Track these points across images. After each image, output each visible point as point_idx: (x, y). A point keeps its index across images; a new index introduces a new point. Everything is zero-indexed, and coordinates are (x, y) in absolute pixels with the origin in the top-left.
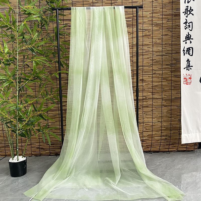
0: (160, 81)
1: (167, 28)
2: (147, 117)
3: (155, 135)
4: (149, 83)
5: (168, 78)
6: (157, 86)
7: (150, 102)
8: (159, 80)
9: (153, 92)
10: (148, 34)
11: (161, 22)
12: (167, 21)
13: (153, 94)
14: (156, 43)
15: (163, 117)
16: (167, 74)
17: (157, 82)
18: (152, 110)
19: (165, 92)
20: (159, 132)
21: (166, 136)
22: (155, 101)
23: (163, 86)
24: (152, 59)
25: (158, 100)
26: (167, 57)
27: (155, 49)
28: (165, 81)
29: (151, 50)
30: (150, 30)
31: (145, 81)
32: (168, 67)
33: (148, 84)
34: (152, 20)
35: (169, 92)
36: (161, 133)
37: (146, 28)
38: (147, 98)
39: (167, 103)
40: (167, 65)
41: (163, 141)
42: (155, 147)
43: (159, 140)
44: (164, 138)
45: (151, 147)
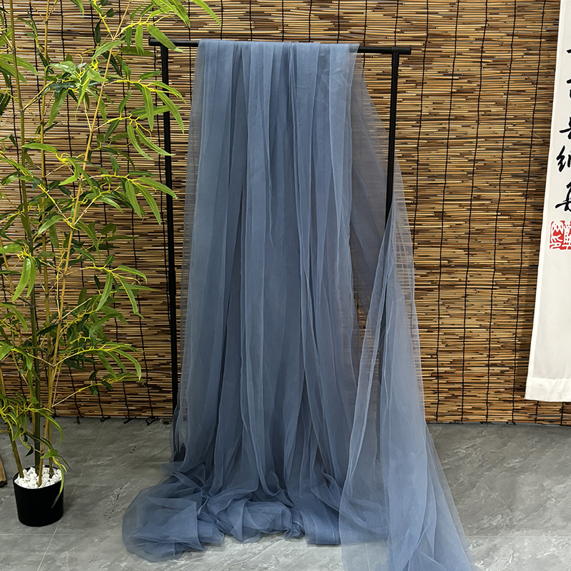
0: (493, 219)
1: (524, 74)
2: (448, 315)
3: (472, 363)
4: (461, 224)
5: (514, 211)
6: (481, 231)
7: (460, 275)
8: (488, 215)
9: (469, 249)
10: (466, 86)
11: (508, 56)
12: (526, 54)
13: (468, 254)
14: (487, 113)
15: (495, 315)
16: (513, 199)
17: (481, 221)
18: (465, 297)
19: (505, 248)
20: (482, 354)
21: (503, 366)
22: (475, 271)
23: (499, 232)
24: (472, 157)
25: (482, 271)
26: (518, 154)
27: (484, 130)
28: (505, 219)
29: (471, 131)
30: (473, 76)
31: (450, 216)
32: (517, 182)
33: (457, 224)
34: (482, 47)
35: (514, 249)
36: (489, 356)
37: (462, 71)
38: (453, 264)
39: (508, 278)
40: (514, 176)
41: (495, 378)
42: (476, 396)
43: (483, 377)
44: (497, 370)
45: (463, 396)
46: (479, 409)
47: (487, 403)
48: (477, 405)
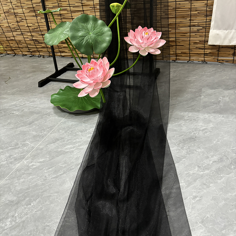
3: (181, 25)
20: (186, 19)
21: (199, 26)
36: (190, 20)
41: (194, 34)
42: (183, 46)
43: (187, 33)
44: (195, 29)
45: (176, 46)
46: (185, 53)
47: (189, 50)
48: (184, 51)
